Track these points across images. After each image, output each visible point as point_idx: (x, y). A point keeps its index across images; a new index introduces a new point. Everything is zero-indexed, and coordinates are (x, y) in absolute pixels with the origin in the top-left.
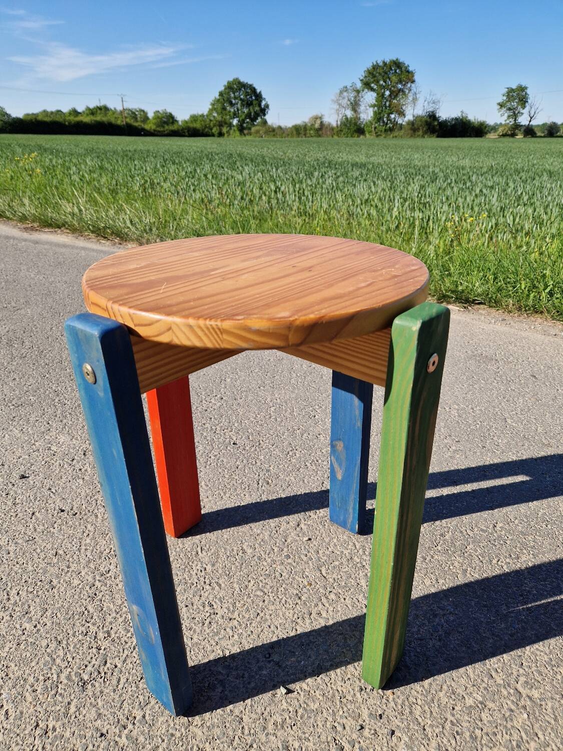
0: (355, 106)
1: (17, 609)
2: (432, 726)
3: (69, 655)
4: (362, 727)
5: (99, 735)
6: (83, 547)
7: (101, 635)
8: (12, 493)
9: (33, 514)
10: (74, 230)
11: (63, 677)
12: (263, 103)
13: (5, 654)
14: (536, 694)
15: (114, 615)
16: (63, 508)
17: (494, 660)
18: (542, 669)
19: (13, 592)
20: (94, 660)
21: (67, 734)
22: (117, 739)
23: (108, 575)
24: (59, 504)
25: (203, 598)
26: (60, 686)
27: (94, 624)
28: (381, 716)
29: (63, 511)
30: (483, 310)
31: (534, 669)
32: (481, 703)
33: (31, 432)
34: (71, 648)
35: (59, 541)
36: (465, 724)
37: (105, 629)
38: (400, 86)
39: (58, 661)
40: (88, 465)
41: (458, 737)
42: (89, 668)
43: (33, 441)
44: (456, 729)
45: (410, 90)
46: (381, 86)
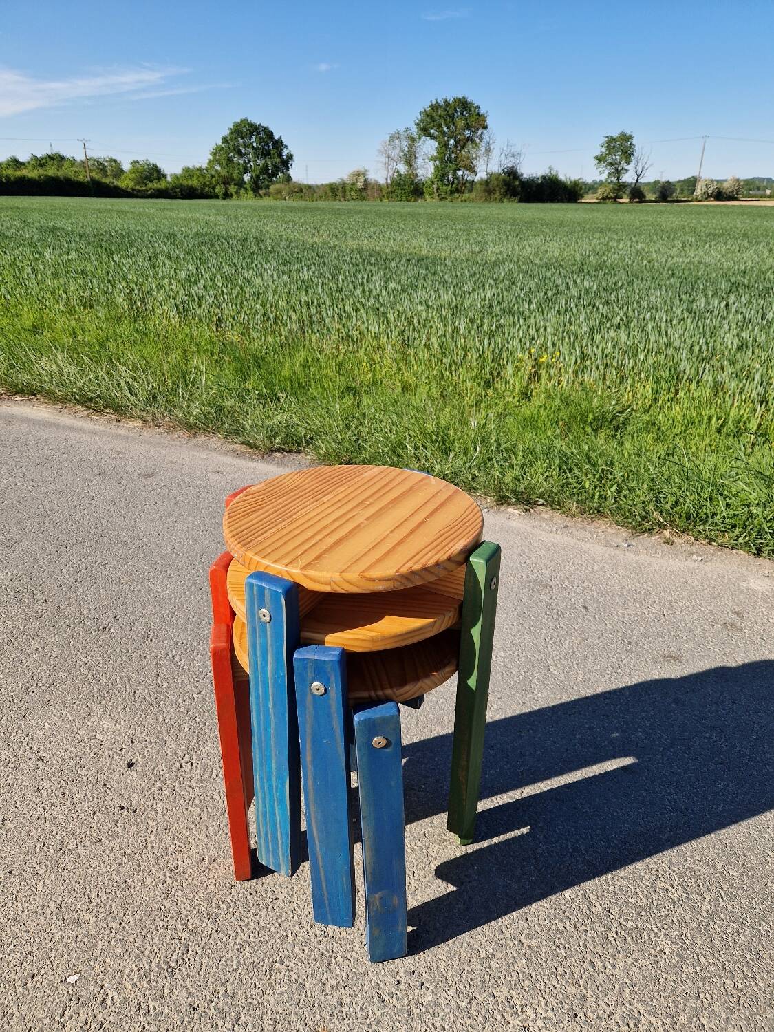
0: (410, 158)
1: (101, 910)
2: (452, 976)
3: (155, 947)
4: (399, 982)
5: (191, 1009)
6: (149, 845)
7: (179, 927)
8: (67, 792)
9: (94, 813)
10: (54, 399)
11: (153, 966)
12: (285, 152)
13: (100, 952)
14: (534, 943)
15: (188, 908)
16: (123, 805)
17: (505, 918)
18: (542, 922)
19: (93, 895)
20: (177, 949)
21: (166, 1011)
22: (207, 1011)
23: (177, 871)
24: (118, 801)
25: (265, 886)
26: (152, 974)
27: (172, 918)
28: (414, 972)
29: (123, 808)
30: (545, 513)
31: (536, 922)
32: (492, 954)
33: (71, 719)
34: (156, 941)
35: (125, 840)
36: (477, 972)
37: (183, 922)
38: (467, 133)
39: (147, 953)
40: (137, 754)
41: (471, 983)
42: (174, 957)
43: (75, 729)
44: (471, 976)
45: (481, 139)
46: (444, 133)
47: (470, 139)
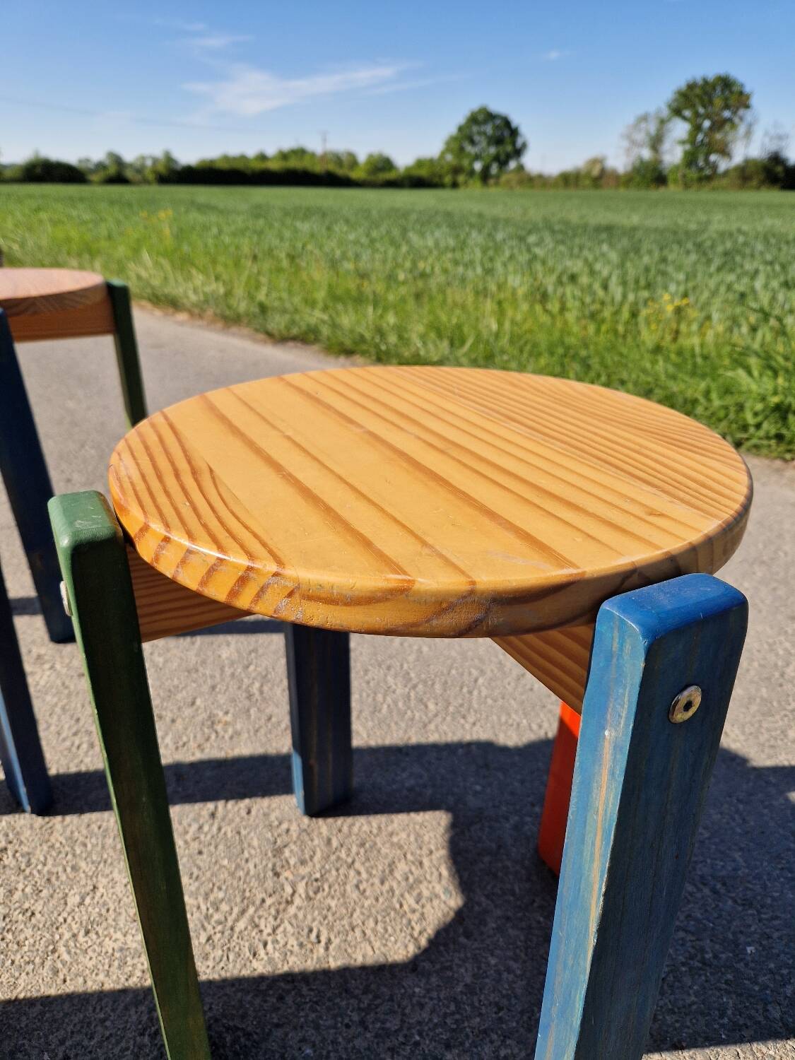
0: (656, 142)
12: (519, 142)
38: (727, 114)
45: (741, 119)
46: (697, 115)
47: (730, 120)
